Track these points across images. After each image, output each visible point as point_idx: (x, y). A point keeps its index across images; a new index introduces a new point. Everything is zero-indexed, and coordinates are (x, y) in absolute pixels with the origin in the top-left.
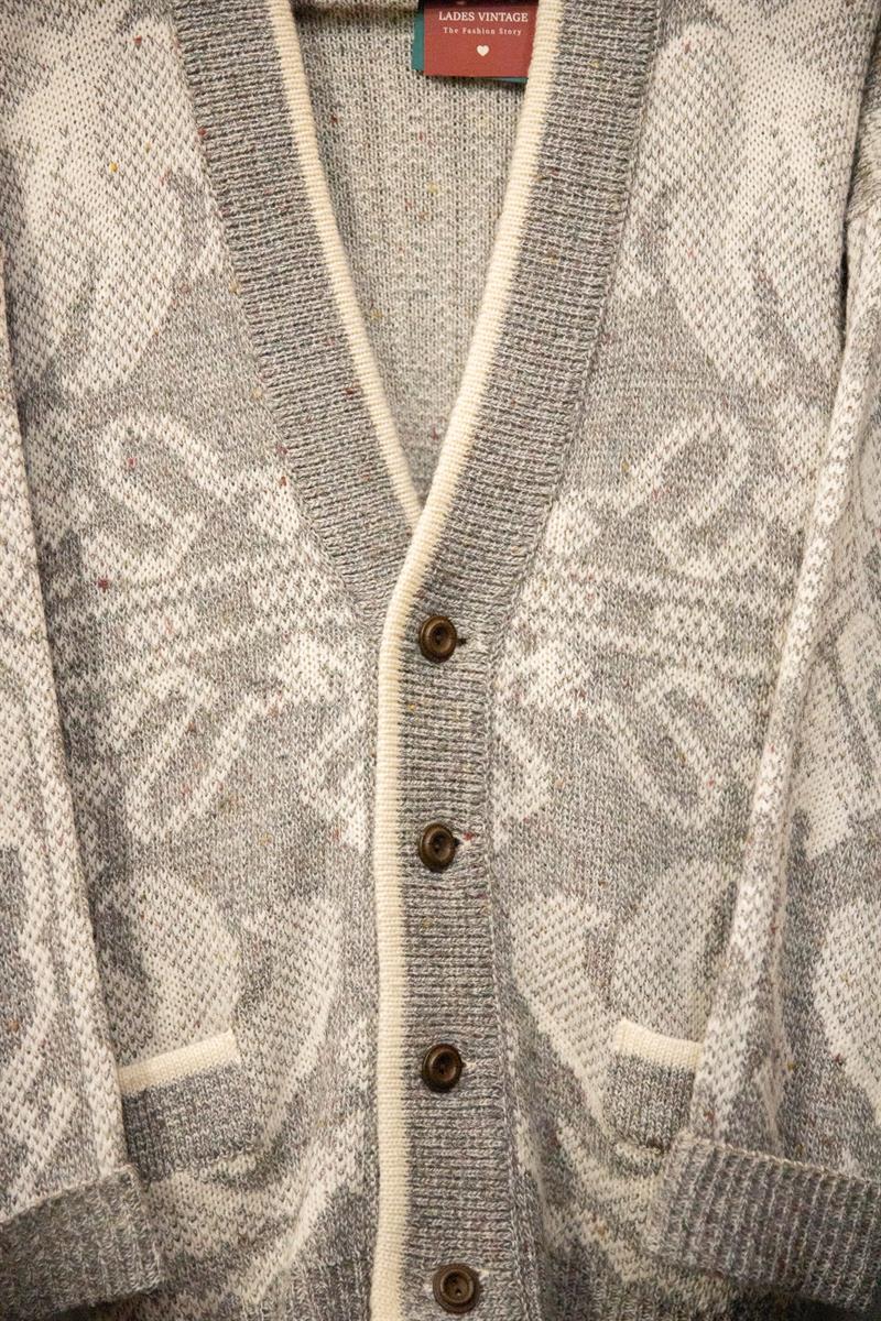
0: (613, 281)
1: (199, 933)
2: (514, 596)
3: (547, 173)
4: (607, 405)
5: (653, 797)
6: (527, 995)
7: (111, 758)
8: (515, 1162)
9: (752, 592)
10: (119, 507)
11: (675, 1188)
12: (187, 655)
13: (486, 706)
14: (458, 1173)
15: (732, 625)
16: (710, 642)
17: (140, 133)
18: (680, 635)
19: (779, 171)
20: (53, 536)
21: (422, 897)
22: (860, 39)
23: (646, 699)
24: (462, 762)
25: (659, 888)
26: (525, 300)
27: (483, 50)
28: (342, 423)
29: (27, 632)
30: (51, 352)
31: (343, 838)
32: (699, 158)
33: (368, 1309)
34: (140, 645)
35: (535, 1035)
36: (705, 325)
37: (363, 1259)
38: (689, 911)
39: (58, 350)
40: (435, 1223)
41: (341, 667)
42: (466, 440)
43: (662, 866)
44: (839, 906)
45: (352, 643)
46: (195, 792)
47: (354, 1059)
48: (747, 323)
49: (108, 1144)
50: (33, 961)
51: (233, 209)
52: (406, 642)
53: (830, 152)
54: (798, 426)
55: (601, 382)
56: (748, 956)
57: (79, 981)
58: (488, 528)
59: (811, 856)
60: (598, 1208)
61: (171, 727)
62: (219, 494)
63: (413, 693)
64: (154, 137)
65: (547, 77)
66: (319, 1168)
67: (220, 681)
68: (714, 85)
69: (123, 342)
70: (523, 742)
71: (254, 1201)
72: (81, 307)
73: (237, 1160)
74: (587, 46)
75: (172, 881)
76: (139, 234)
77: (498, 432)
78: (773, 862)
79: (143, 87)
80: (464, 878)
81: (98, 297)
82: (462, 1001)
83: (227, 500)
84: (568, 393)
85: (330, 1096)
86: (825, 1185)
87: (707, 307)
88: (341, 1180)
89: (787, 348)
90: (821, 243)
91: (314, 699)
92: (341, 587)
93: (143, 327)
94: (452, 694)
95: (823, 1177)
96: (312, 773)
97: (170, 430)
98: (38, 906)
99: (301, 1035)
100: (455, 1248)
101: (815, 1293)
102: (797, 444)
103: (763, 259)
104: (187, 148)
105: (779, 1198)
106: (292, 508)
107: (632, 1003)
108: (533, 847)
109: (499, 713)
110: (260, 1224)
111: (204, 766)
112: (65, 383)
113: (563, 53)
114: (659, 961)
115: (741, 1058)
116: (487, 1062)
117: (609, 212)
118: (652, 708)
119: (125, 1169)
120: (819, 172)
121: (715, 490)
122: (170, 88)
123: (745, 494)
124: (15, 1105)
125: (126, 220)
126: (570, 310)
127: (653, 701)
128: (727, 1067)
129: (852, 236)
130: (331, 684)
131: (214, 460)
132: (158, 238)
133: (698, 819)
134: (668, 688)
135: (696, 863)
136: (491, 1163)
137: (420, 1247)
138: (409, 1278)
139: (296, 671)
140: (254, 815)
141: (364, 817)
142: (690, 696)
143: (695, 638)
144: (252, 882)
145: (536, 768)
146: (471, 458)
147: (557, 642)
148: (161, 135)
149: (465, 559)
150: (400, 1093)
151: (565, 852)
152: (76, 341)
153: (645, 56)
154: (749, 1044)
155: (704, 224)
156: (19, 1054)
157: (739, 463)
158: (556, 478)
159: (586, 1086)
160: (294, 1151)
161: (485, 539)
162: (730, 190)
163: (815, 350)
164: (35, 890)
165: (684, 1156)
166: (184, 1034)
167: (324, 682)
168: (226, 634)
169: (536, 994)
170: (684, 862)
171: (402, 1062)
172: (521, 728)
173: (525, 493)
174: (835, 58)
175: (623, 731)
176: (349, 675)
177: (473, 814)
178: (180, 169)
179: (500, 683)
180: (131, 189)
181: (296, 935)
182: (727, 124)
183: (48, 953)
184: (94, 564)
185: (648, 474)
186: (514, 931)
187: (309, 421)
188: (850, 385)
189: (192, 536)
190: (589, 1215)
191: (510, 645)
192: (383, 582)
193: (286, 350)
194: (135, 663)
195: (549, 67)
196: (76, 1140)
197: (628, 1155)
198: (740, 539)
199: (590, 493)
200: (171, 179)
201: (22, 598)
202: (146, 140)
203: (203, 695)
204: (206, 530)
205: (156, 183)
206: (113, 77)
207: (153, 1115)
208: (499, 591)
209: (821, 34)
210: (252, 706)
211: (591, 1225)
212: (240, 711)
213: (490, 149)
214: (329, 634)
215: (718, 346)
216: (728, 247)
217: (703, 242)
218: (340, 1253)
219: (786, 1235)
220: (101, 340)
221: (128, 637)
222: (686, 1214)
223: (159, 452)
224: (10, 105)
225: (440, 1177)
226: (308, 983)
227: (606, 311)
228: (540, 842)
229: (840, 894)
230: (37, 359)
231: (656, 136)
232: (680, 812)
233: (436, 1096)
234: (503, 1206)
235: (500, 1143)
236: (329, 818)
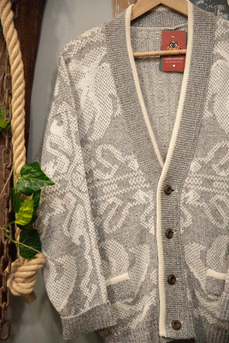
0: (203, 114)
1: (120, 252)
2: (184, 181)
3: (188, 92)
4: (202, 140)
5: (214, 222)
6: (188, 264)
7: (100, 216)
8: (187, 299)
10: (101, 164)
11: (222, 304)
12: (116, 194)
13: (178, 204)
14: (176, 301)
16: (225, 189)
17: (103, 86)
18: (219, 188)
20: (87, 170)
21: (166, 244)
23: (212, 202)
24: (174, 216)
25: (216, 241)
26: (185, 119)
28: (147, 145)
29: (84, 191)
30: (86, 132)
31: (150, 232)
32: (220, 88)
33: (158, 330)
34: (106, 193)
35: (190, 272)
36: (223, 123)
37: (157, 319)
38: (222, 246)
39: (87, 132)
40: (171, 312)
41: (148, 196)
42: (173, 148)
43: (216, 237)
45: (150, 191)
46: (118, 223)
47: (153, 278)
49: (104, 296)
50: (87, 259)
51: (123, 102)
52: (162, 191)
55: (201, 135)
57: (97, 263)
58: (178, 167)
60: (204, 308)
61: (113, 210)
62: (122, 161)
63: (163, 202)
64: (106, 87)
65: (188, 72)
66: (147, 301)
67: (123, 200)
68: (223, 72)
69: (101, 130)
70: (186, 211)
71: (133, 308)
72: (92, 123)
73: (130, 299)
74: (196, 65)
75: (114, 241)
76: (104, 107)
77: (180, 147)
79: (104, 77)
80: (175, 240)
81: (96, 121)
82: (175, 266)
83: (123, 162)
84: (194, 138)
85: (149, 286)
87: (223, 119)
88: (152, 303)
91: (143, 203)
92: (148, 180)
93: (105, 126)
94: (171, 201)
96: (143, 219)
97: (111, 148)
98: (88, 247)
99: (142, 273)
100: (176, 317)
104: (113, 89)
106: (137, 163)
107: (211, 266)
108: (189, 233)
109: (181, 205)
110: (135, 312)
111: (120, 218)
112: (89, 138)
113: (191, 67)
114: (216, 257)
116: (181, 278)
117: (202, 100)
119: (108, 301)
121: (225, 157)
122: (110, 77)
124: (85, 288)
125: (101, 105)
126: (194, 121)
127: (213, 202)
130: (146, 200)
131: (120, 154)
132: (108, 108)
133: (223, 226)
134: (217, 199)
135: (223, 236)
136: (182, 299)
137: (168, 317)
138: (167, 323)
139: (139, 197)
140: (131, 228)
141: (154, 228)
142: (221, 200)
143: (222, 188)
144: (131, 242)
145: (189, 216)
146: (174, 152)
147: (193, 190)
148: (108, 87)
149: (173, 173)
150: (163, 285)
151: (196, 234)
152: (91, 130)
153: (209, 67)
155: (222, 102)
156: (85, 278)
158: (192, 156)
159: (201, 283)
160: (141, 297)
161: (177, 169)
164: (87, 244)
165: (224, 297)
166: (117, 273)
167: (145, 200)
168: (124, 190)
169: (190, 264)
170: (221, 236)
171: (164, 278)
172: (186, 208)
173: (185, 159)
175: (207, 209)
176: (150, 198)
177: (176, 226)
178: (112, 93)
179: (181, 199)
180: (102, 98)
181: (140, 252)
183: (90, 257)
184: (96, 176)
185: (211, 154)
186: (185, 250)
187: (140, 145)
189: (116, 170)
190: (202, 310)
191: (183, 191)
192: (156, 178)
193: (135, 131)
194: (105, 196)
195: (189, 70)
196: (98, 295)
197: (211, 297)
199: (199, 159)
200: (110, 96)
201: (83, 184)
202: (105, 88)
203: (119, 203)
204: (119, 168)
205: (107, 96)
206: (98, 75)
207: (112, 290)
208: (181, 180)
210: (130, 205)
211: (203, 312)
212: (127, 206)
213: (176, 86)
214: (145, 190)
215: (225, 127)
216: (227, 106)
217: (222, 105)
218: (152, 318)
220: (96, 129)
221: (103, 191)
222: (225, 310)
223: (109, 152)
224: (77, 82)
225: (172, 302)
226: (143, 262)
227: (202, 120)
228: (190, 232)
230: (83, 134)
231: (211, 83)
232: (220, 225)
233: (171, 285)
234: (185, 308)
235: (184, 295)
236: (146, 228)
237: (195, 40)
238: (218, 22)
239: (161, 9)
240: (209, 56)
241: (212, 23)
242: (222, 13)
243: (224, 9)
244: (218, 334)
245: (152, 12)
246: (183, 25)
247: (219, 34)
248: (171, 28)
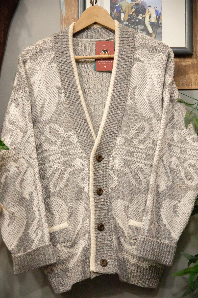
0: (126, 102)
1: (62, 206)
2: (111, 151)
3: (116, 85)
4: (126, 121)
5: (134, 183)
6: (115, 216)
7: (47, 179)
8: (113, 243)
9: (150, 150)
10: (48, 138)
11: (138, 244)
12: (59, 162)
13: (107, 169)
14: (104, 244)
15: (147, 156)
16: (143, 158)
17: (52, 80)
18: (138, 157)
19: (152, 84)
20: (38, 143)
21: (97, 199)
22: (164, 64)
24: (104, 178)
25: (136, 198)
26: (112, 105)
27: (105, 67)
28: (84, 125)
29: (34, 158)
30: (38, 114)
31: (85, 190)
32: (139, 82)
33: (90, 266)
34: (52, 160)
35: (116, 223)
36: (141, 108)
37: (89, 258)
38: (141, 202)
39: (39, 114)
40: (100, 252)
41: (84, 163)
42: (103, 127)
43: (136, 195)
44: (164, 200)
45: (86, 159)
46: (61, 184)
47: (87, 226)
48: (148, 108)
49: (47, 239)
50: (35, 210)
51: (66, 92)
52: (94, 159)
53: (160, 81)
54: (156, 124)
55: (125, 117)
56: (149, 207)
57: (43, 213)
59: (160, 192)
60: (127, 251)
61: (57, 173)
62: (64, 136)
63: (95, 167)
64: (54, 81)
65: (115, 71)
66: (81, 243)
67: (65, 166)
68: (141, 71)
69: (49, 113)
70: (113, 175)
71: (71, 250)
72: (42, 107)
73: (68, 243)
74: (121, 66)
75: (57, 198)
76: (51, 96)
77: (108, 125)
78: (153, 192)
79: (52, 73)
80: (104, 197)
81: (45, 106)
82: (104, 217)
83: (66, 137)
84: (120, 119)
85: (83, 232)
86: (163, 244)
87: (141, 105)
88: (85, 245)
89: (154, 111)
90: (159, 95)
91: (80, 168)
92: (84, 150)
93: (52, 110)
94: (102, 167)
95: (163, 243)
96: (80, 180)
97: (57, 126)
98: (36, 201)
99: (78, 223)
100: (103, 257)
101: (162, 262)
102: (156, 127)
103: (150, 98)
104: (59, 82)
105: (155, 246)
106: (76, 138)
107: (132, 217)
109: (109, 170)
110: (72, 254)
111: (62, 179)
112: (40, 119)
113: (118, 67)
114: (136, 210)
115: (149, 223)
116: (108, 226)
117: (125, 91)
118: (134, 169)
119: (50, 243)
120: (158, 84)
121: (143, 134)
122: (56, 73)
123: (148, 135)
124: (32, 234)
125: (49, 94)
126: (120, 106)
127: (134, 168)
128: (146, 225)
129: (164, 94)
130: (82, 166)
131: (63, 131)
132: (55, 96)
133: (142, 187)
134: (137, 166)
135: (142, 195)
137: (98, 256)
138: (96, 261)
139: (77, 164)
140: (70, 187)
141: (88, 187)
142: (140, 167)
143: (141, 158)
144: (70, 198)
145: (116, 179)
146: (104, 129)
147: (118, 158)
148: (55, 81)
149: (103, 146)
150: (94, 231)
151: (120, 192)
152: (42, 113)
153: (130, 67)
154: (150, 221)
155: (140, 92)
156: (33, 225)
157: (147, 130)
158: (118, 133)
159: (125, 231)
160: (77, 242)
161: (107, 142)
162: (144, 87)
163: (159, 112)
164: (35, 199)
165: (140, 239)
166: (59, 223)
167: (81, 165)
168: (65, 158)
169: (116, 216)
170: (140, 194)
171: (94, 226)
172: (113, 173)
173: (113, 135)
174: (160, 67)
175: (129, 173)
176: (85, 164)
177: (105, 186)
178: (58, 86)
179: (109, 165)
180: (50, 89)
181: (77, 206)
182: (144, 77)
183: (38, 209)
184: (45, 148)
185: (133, 132)
186: (112, 206)
187: (78, 124)
188: (164, 117)
189: (60, 143)
190: (126, 253)
191: (111, 159)
192: (90, 149)
193: (75, 113)
194: (51, 163)
195: (115, 69)
196: (42, 238)
197: (131, 242)
198: (148, 142)
199: (123, 135)
200: (57, 87)
201: (33, 152)
202: (53, 81)
203: (62, 168)
204: (62, 142)
205: (54, 88)
206: (47, 72)
207: (54, 236)
208: (109, 150)
209: (158, 63)
210: (70, 170)
211: (126, 255)
212: (68, 171)
213: (107, 82)
214: (82, 158)
215: (143, 111)
216: (144, 96)
217: (140, 95)
218: (85, 257)
219: (157, 252)
220: (45, 112)
221: (50, 159)
222: (140, 248)
223: (55, 130)
224: (32, 77)
225: (101, 245)
226: (79, 214)
227: (125, 106)
228: (116, 191)
229: (165, 198)
230: (36, 116)
231: (132, 79)
232: (139, 186)
233: (100, 232)
234: (111, 250)
235: (111, 240)
236: (82, 187)
237: (120, 48)
238: (137, 35)
239: (96, 26)
240: (131, 59)
241: (133, 36)
242: (141, 32)
243: (143, 29)
244: (138, 272)
245: (89, 28)
246: (112, 37)
247: (138, 43)
248: (103, 40)
